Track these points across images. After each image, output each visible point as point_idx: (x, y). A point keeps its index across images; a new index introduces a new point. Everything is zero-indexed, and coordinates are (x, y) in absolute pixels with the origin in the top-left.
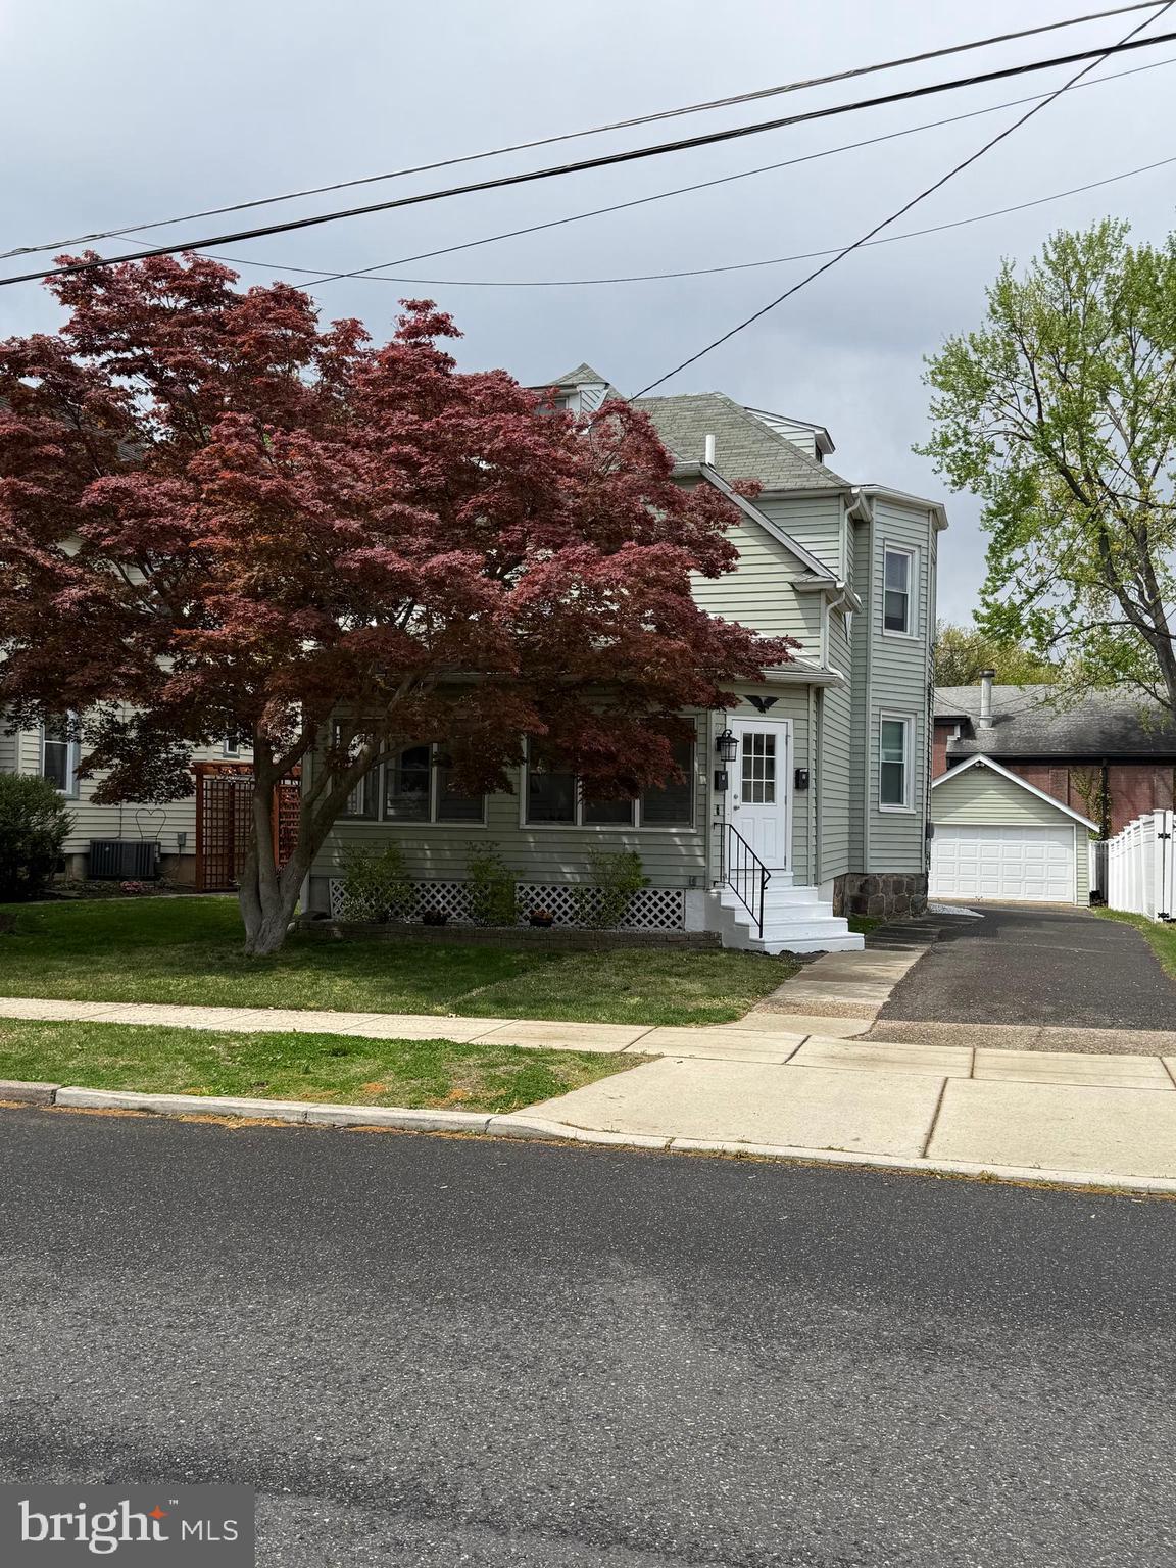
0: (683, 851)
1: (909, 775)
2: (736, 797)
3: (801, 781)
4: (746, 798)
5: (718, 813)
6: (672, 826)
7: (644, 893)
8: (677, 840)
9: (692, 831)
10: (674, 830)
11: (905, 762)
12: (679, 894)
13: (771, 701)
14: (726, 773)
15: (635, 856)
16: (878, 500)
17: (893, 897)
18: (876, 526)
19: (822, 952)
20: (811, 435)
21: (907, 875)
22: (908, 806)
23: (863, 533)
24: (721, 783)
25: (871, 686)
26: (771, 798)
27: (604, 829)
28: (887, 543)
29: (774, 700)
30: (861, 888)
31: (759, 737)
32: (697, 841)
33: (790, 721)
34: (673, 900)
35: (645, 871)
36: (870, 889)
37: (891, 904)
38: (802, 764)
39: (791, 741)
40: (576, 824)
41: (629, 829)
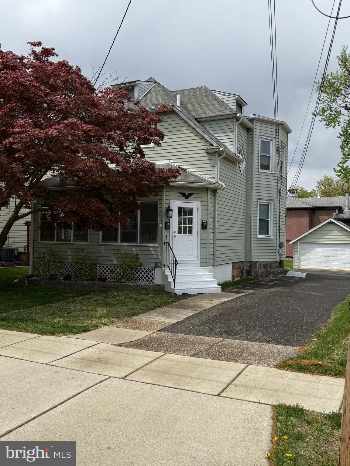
0: (153, 253)
1: (271, 224)
2: (175, 232)
3: (204, 226)
4: (180, 232)
5: (166, 238)
6: (150, 243)
7: (141, 269)
8: (152, 249)
9: (157, 245)
10: (150, 245)
11: (269, 219)
12: (152, 270)
13: (190, 195)
14: (169, 223)
15: (137, 255)
16: (256, 120)
17: (264, 270)
18: (255, 130)
19: (201, 293)
20: (234, 98)
21: (270, 262)
22: (271, 236)
23: (250, 133)
24: (167, 227)
25: (253, 191)
26: (190, 232)
27: (127, 244)
28: (260, 137)
29: (193, 194)
30: (250, 267)
31: (185, 209)
32: (159, 249)
33: (199, 203)
34: (150, 272)
35: (141, 260)
36: (253, 267)
37: (263, 273)
38: (205, 220)
39: (200, 210)
40: (118, 243)
41: (135, 244)
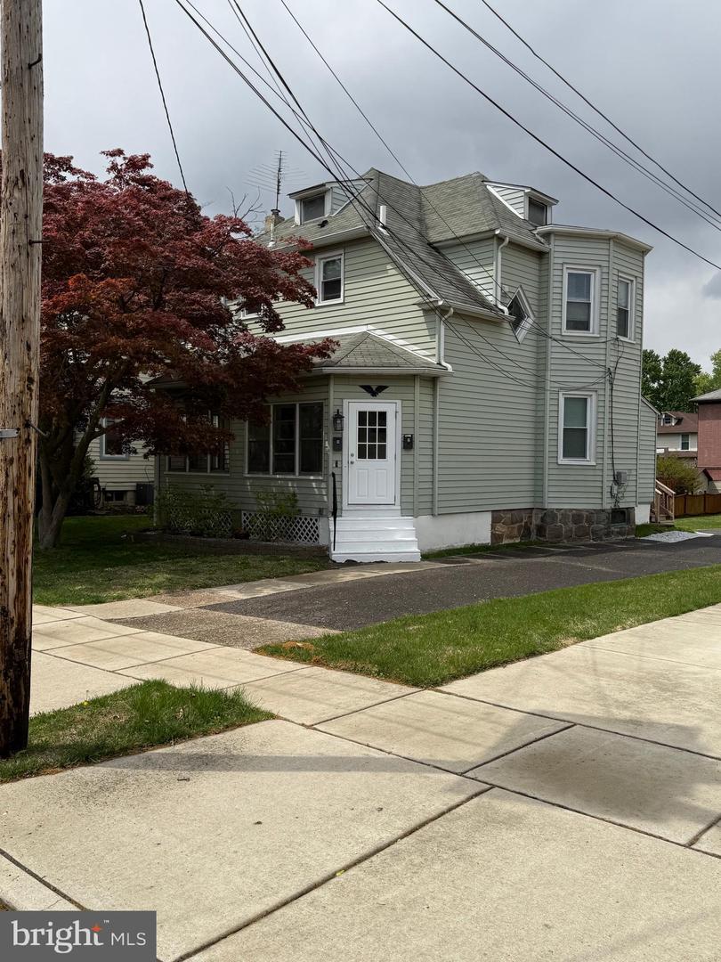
0: (316, 491)
1: (591, 436)
2: (352, 455)
3: (408, 444)
4: (362, 455)
5: (337, 466)
6: (311, 475)
7: (301, 519)
8: (314, 485)
9: (321, 478)
10: (312, 478)
11: (588, 427)
12: (316, 520)
13: (381, 389)
14: (341, 439)
15: (294, 495)
16: (555, 235)
17: (574, 527)
18: (553, 255)
19: (382, 562)
20: (522, 194)
21: (587, 511)
22: (590, 460)
23: (545, 261)
24: (338, 447)
25: (549, 373)
26: (383, 455)
27: (281, 477)
28: (565, 266)
29: (386, 387)
30: (543, 519)
31: (372, 414)
32: (323, 485)
33: (399, 402)
34: (314, 524)
35: (299, 504)
36: (548, 520)
37: (571, 530)
38: (409, 432)
39: (399, 415)
40: (269, 474)
41: (292, 477)
